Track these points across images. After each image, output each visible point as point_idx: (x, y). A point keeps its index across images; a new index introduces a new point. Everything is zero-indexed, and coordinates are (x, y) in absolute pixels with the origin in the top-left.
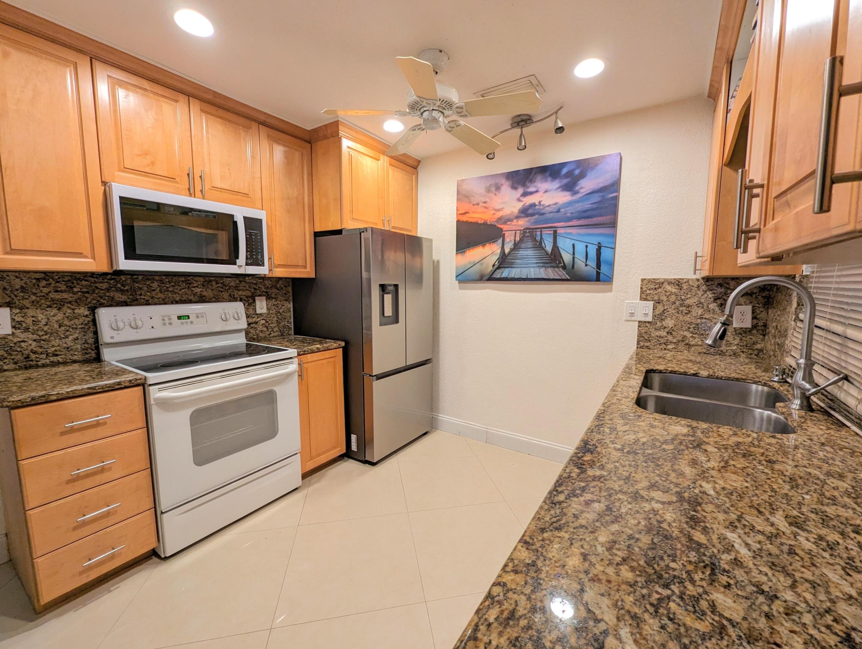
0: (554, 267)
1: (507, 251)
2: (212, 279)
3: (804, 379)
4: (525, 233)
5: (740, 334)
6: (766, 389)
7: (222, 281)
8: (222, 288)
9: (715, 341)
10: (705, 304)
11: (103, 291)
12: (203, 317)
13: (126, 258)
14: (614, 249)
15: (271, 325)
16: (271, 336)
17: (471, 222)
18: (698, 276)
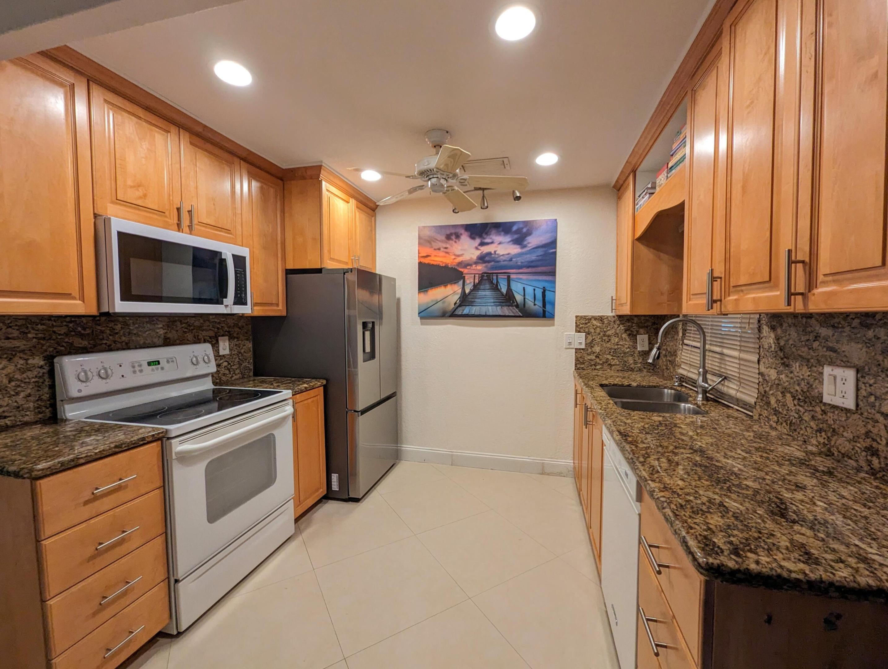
0: (509, 306)
1: (467, 291)
2: (177, 318)
3: (703, 381)
4: (483, 276)
5: (642, 355)
6: (673, 391)
7: (186, 321)
8: (187, 328)
9: (654, 360)
10: (620, 335)
11: (62, 337)
12: (173, 361)
13: (122, 299)
14: (555, 292)
15: (233, 367)
16: (233, 379)
17: (433, 265)
18: (614, 314)
